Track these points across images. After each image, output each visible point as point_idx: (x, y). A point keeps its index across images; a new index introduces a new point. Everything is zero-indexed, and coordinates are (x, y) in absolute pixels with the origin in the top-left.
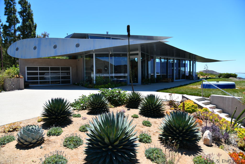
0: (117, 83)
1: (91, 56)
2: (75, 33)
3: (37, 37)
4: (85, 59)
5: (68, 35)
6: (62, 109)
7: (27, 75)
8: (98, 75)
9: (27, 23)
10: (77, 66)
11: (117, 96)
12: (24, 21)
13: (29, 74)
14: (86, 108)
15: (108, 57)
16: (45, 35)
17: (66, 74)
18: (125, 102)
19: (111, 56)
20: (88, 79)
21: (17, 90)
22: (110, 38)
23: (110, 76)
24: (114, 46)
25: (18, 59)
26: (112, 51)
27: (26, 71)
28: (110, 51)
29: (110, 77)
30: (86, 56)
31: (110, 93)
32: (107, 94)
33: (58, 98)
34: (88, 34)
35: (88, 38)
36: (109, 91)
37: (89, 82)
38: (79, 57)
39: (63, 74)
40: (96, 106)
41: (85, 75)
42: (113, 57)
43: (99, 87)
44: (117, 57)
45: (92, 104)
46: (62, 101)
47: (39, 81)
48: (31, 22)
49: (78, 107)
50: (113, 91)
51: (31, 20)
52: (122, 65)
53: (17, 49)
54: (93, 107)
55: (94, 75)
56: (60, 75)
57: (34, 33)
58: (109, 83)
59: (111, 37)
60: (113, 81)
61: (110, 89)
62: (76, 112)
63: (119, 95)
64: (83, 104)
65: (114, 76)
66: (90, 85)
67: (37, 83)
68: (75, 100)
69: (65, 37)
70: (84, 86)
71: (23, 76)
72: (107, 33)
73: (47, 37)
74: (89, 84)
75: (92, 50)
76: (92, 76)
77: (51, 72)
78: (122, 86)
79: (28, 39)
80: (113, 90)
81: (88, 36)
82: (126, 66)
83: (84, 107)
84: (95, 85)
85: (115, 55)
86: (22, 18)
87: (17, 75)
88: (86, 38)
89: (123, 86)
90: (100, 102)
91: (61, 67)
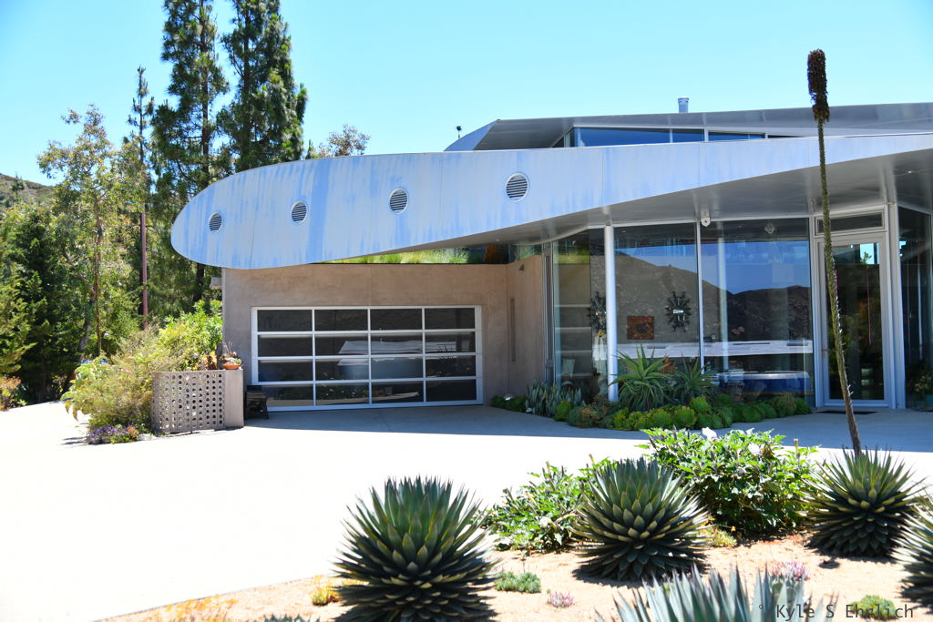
0: (746, 400)
1: (590, 243)
2: (502, 118)
3: (309, 157)
4: (556, 259)
5: (463, 134)
6: (439, 543)
7: (259, 355)
8: (633, 351)
9: (263, 90)
10: (513, 300)
11: (754, 475)
12: (249, 81)
13: (267, 347)
14: (567, 540)
15: (693, 242)
16: (345, 146)
17: (453, 346)
18: (803, 514)
19: (710, 235)
20: (574, 373)
21: (210, 432)
22: (702, 132)
23: (705, 358)
24: (727, 180)
25: (217, 272)
26: (716, 207)
27: (255, 333)
28: (699, 208)
29: (702, 365)
30: (561, 242)
31: (711, 459)
32: (689, 461)
33: (418, 481)
34: (571, 120)
35: (573, 144)
36: (703, 448)
37: (579, 392)
38: (525, 253)
39: (434, 345)
40: (626, 535)
41: (558, 353)
42: (721, 245)
43: (642, 419)
44: (743, 244)
45: (605, 521)
46: (442, 496)
47: (314, 382)
48: (282, 83)
49: (523, 535)
50: (726, 445)
51: (279, 74)
52: (778, 292)
53: (216, 223)
54: (609, 535)
55: (606, 349)
56: (419, 351)
57: (294, 135)
58: (696, 396)
59: (707, 129)
60: (725, 386)
61: (707, 431)
62: (510, 564)
63: (764, 470)
64: (554, 519)
65: (726, 354)
66: (587, 411)
67: (305, 394)
68: (505, 491)
69: (451, 148)
70: (552, 416)
71: (240, 361)
72: (683, 103)
73: (355, 152)
74: (579, 404)
75: (598, 211)
76: (598, 354)
77: (374, 339)
78: (779, 417)
79: (269, 168)
80: (728, 441)
81: (572, 132)
82: (800, 295)
83: (558, 537)
84: (613, 408)
85: (734, 232)
86: (240, 68)
87: (213, 354)
88: (560, 144)
89: (787, 415)
90: (649, 508)
91: (426, 310)
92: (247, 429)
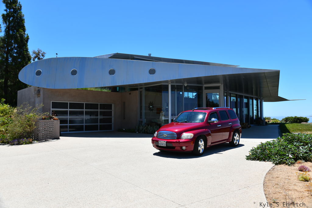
2: (118, 53)
4: (144, 92)
27: (51, 109)
28: (184, 82)
30: (145, 88)
41: (144, 117)
47: (68, 125)
53: (39, 73)
77: (86, 112)
91: (100, 104)
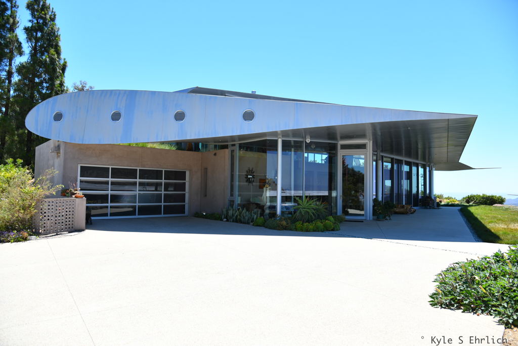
4: (237, 151)
10: (206, 169)
27: (79, 178)
28: (305, 135)
30: (241, 144)
41: (237, 193)
47: (109, 204)
53: (58, 117)
91: (165, 171)
92: (87, 231)
